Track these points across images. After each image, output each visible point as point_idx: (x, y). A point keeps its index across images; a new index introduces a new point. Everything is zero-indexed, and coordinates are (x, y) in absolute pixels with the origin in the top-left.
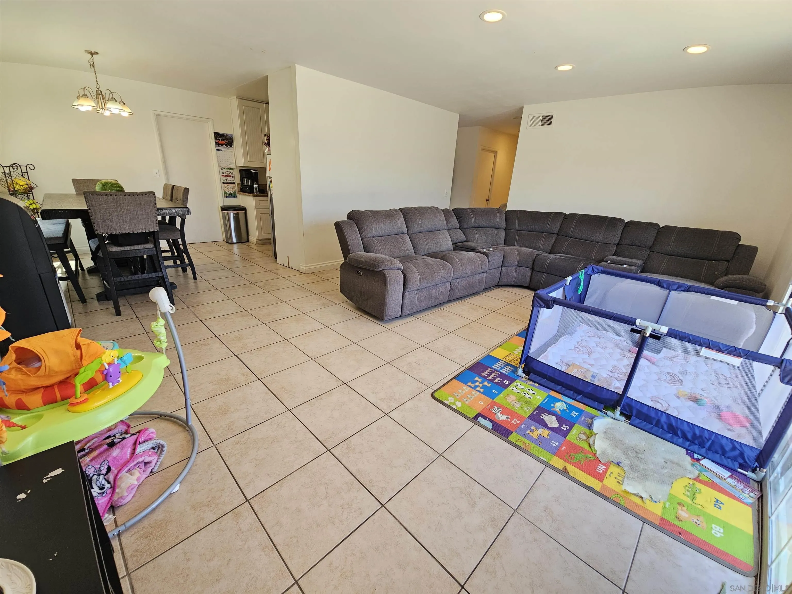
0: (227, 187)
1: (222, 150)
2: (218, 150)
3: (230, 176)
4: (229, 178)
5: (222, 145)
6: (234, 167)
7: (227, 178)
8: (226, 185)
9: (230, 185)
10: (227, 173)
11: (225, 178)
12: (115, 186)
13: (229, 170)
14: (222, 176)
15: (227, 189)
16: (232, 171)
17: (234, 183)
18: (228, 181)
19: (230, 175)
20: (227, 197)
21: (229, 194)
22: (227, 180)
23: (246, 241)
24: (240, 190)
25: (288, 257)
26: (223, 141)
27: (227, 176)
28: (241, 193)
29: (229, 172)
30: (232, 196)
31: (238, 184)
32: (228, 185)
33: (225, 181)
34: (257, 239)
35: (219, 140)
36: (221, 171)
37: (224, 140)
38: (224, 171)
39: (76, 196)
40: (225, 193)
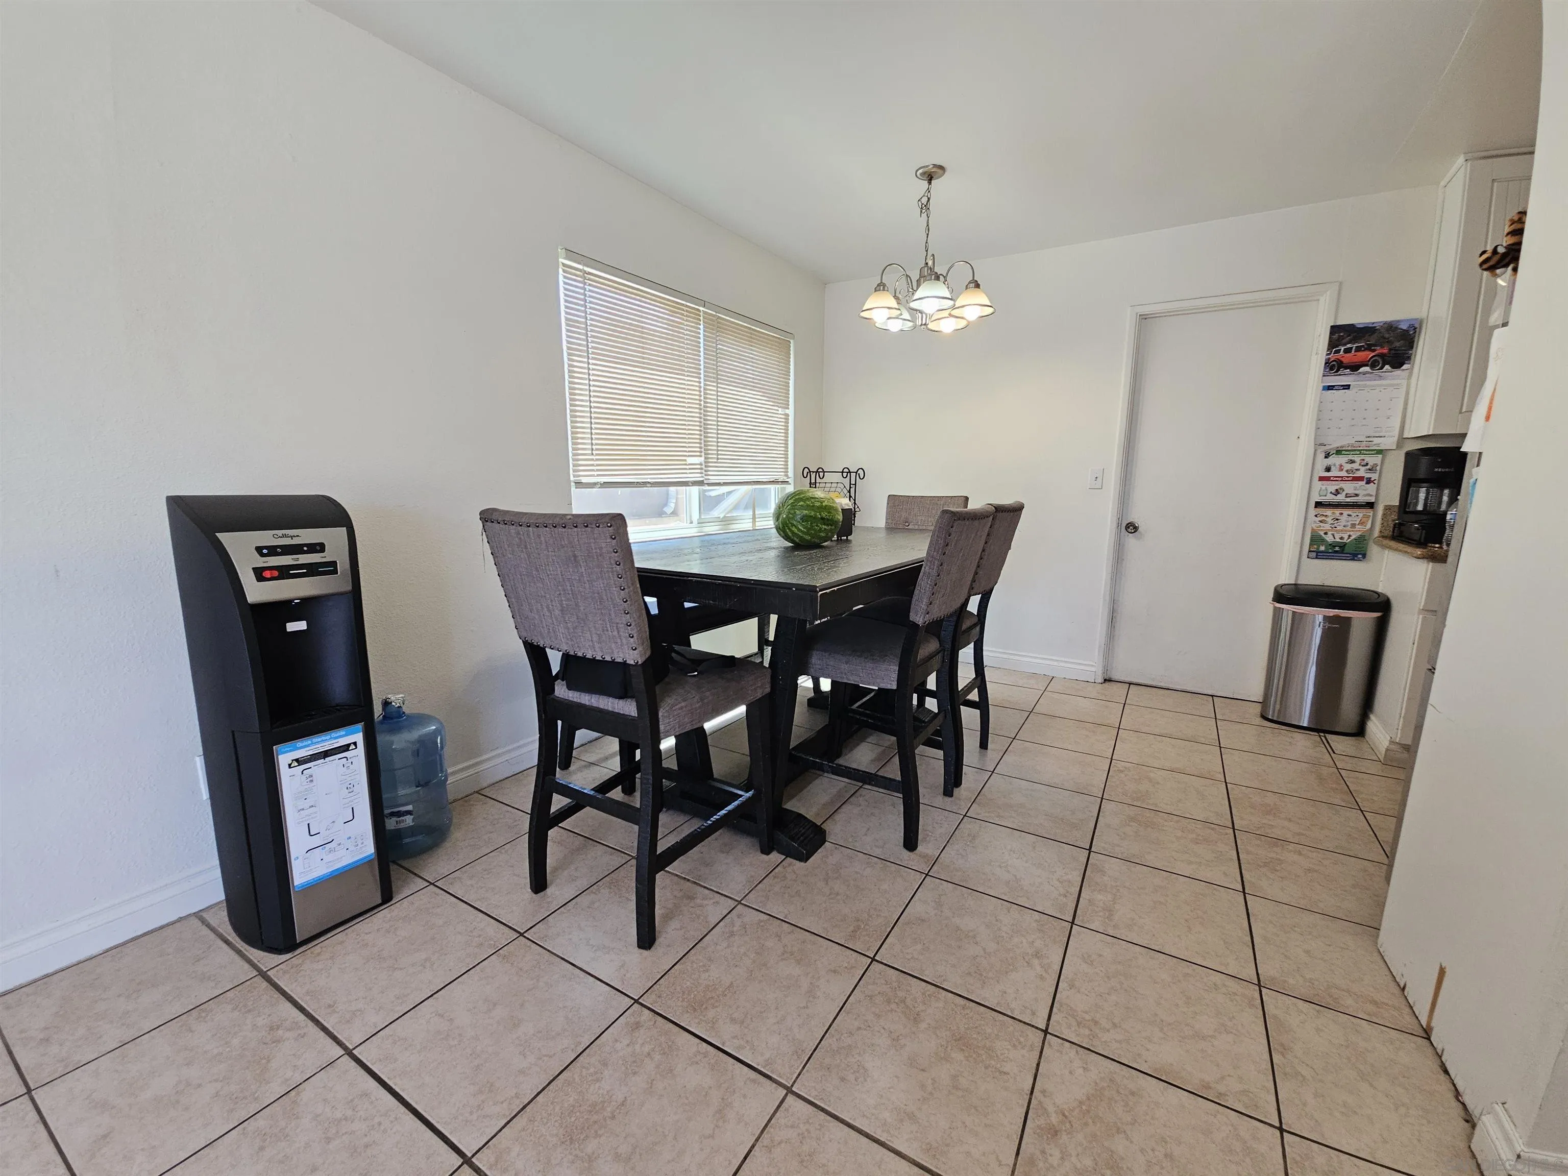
0: (1329, 520)
1: (1347, 387)
2: (1330, 388)
3: (1360, 479)
4: (1349, 487)
5: (1355, 368)
6: (1389, 442)
7: (1343, 485)
8: (1329, 512)
9: (1346, 512)
10: (1349, 466)
11: (1332, 487)
12: (801, 503)
13: (1357, 459)
14: (1321, 479)
15: (1327, 527)
16: (1372, 460)
17: (1370, 505)
18: (1341, 498)
19: (1362, 473)
20: (1319, 555)
21: (1333, 545)
22: (1337, 492)
23: (1351, 727)
24: (1389, 532)
25: (1442, 972)
26: (1367, 353)
27: (1342, 479)
28: (1393, 544)
29: (1355, 466)
30: (1342, 552)
31: (1388, 508)
32: (1337, 512)
33: (1330, 498)
34: (1392, 742)
35: (1347, 351)
36: (1322, 463)
37: (1369, 348)
38: (1334, 460)
39: (883, 534)
40: (1316, 539)
